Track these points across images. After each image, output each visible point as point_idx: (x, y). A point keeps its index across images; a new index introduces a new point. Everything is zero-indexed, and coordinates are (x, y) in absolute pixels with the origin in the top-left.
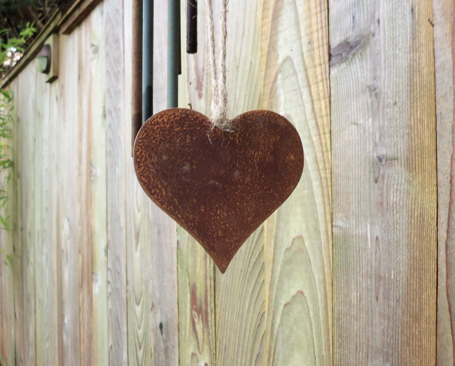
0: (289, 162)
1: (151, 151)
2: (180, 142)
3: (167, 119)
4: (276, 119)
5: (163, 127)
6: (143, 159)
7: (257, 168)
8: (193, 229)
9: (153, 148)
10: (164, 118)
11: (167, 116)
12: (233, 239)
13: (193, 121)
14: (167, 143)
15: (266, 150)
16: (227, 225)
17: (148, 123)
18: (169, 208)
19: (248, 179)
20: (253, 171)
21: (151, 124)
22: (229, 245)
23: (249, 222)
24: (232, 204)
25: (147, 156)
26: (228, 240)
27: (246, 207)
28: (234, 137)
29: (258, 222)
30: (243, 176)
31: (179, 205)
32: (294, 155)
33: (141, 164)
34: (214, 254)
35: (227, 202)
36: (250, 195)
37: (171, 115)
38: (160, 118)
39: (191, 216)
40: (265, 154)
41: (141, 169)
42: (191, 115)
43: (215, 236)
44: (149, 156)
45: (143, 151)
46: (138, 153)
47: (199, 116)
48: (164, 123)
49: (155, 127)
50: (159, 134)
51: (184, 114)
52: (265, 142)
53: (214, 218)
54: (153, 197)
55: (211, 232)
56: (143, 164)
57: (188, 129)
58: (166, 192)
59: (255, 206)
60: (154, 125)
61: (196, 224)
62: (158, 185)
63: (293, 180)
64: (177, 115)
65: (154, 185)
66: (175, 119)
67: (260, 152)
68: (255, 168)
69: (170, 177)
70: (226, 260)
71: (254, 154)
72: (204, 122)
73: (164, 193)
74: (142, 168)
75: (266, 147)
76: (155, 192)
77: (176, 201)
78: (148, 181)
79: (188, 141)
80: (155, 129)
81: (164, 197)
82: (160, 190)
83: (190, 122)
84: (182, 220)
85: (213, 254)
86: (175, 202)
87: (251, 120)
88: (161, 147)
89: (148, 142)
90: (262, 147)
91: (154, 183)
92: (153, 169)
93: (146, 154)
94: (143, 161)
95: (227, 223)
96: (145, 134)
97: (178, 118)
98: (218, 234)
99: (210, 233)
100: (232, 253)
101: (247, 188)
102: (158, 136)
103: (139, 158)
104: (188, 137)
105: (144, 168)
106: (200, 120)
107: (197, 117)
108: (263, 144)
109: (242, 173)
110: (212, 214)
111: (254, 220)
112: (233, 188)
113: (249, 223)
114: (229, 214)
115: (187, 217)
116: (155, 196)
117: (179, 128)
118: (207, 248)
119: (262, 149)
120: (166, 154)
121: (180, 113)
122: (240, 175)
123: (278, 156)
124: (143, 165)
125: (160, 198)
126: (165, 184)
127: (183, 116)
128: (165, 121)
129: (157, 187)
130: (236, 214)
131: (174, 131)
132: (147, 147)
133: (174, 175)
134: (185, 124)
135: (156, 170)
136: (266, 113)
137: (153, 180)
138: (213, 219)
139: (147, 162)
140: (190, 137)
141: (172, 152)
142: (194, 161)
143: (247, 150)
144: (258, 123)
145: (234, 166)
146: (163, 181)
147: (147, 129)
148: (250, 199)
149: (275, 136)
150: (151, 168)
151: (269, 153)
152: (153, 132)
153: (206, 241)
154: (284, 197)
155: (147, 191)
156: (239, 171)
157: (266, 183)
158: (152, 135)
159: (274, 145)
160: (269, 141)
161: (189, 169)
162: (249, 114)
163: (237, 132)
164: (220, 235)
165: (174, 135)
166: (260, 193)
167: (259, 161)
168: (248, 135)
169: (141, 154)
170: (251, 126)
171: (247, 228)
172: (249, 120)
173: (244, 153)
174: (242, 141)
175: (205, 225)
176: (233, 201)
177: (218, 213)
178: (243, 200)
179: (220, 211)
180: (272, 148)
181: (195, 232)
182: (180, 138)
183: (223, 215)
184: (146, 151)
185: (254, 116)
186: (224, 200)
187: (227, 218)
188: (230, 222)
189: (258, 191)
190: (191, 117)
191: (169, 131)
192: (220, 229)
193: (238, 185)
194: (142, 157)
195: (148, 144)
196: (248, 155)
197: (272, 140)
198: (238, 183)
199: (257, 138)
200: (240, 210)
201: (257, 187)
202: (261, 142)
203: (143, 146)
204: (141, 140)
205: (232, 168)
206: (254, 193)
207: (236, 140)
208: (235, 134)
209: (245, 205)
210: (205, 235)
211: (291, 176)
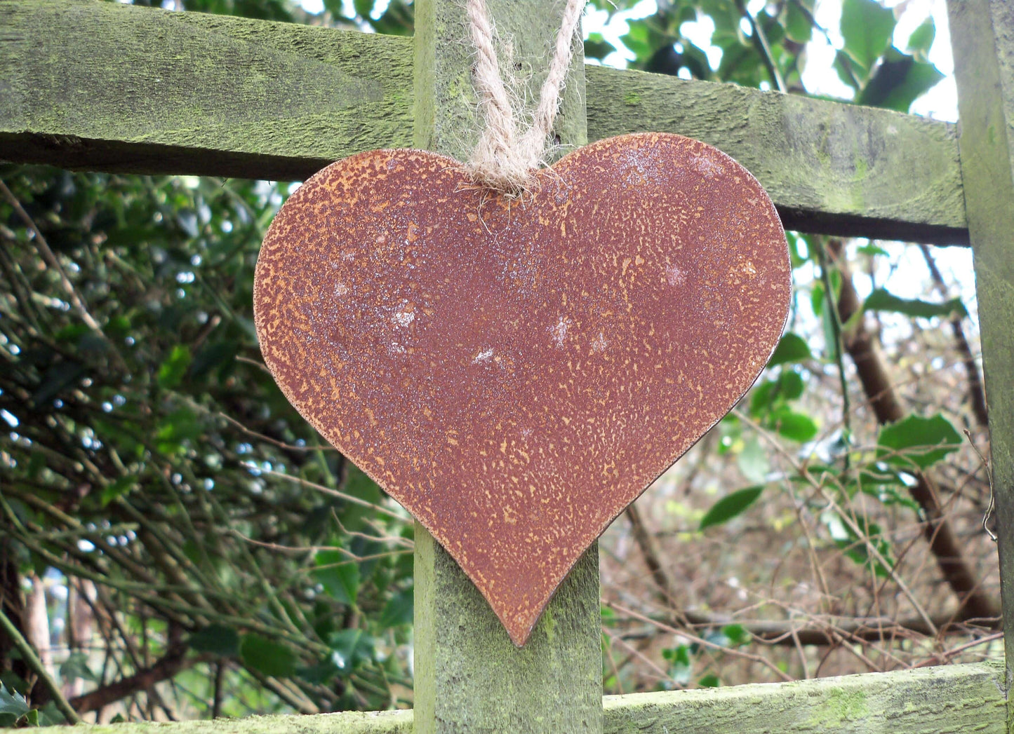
0: (737, 282)
1: (302, 273)
2: (386, 243)
3: (351, 181)
5: (340, 204)
6: (280, 297)
7: (630, 306)
8: (423, 500)
9: (309, 264)
10: (343, 181)
11: (352, 174)
12: (551, 532)
13: (426, 181)
14: (348, 246)
15: (660, 250)
16: (532, 489)
17: (299, 197)
18: (348, 438)
19: (600, 343)
20: (615, 316)
21: (306, 200)
23: (604, 478)
24: (548, 420)
25: (290, 288)
26: (536, 538)
27: (595, 430)
28: (553, 217)
30: (584, 334)
31: (381, 425)
32: (755, 263)
33: (273, 312)
35: (530, 415)
36: (608, 394)
37: (364, 171)
38: (332, 181)
39: (415, 460)
40: (653, 265)
41: (272, 327)
42: (422, 167)
43: (491, 523)
44: (295, 288)
45: (281, 274)
46: (268, 280)
47: (444, 166)
49: (319, 205)
50: (328, 225)
51: (402, 165)
52: (653, 227)
53: (489, 466)
54: (303, 404)
55: (477, 511)
57: (413, 204)
58: (342, 389)
59: (623, 426)
60: (313, 202)
61: (432, 485)
62: (319, 370)
63: (757, 340)
64: (382, 167)
65: (308, 370)
66: (375, 180)
67: (638, 257)
68: (623, 309)
69: (354, 344)
70: (527, 603)
71: (620, 264)
72: (460, 182)
73: (336, 391)
74: (276, 322)
75: (658, 242)
76: (311, 389)
77: (372, 417)
78: (292, 358)
79: (411, 237)
80: (316, 211)
81: (335, 402)
82: (324, 382)
83: (418, 186)
84: (389, 473)
85: (485, 581)
86: (367, 418)
87: (607, 164)
88: (332, 260)
89: (294, 250)
90: (644, 241)
91: (307, 362)
92: (307, 324)
93: (288, 285)
94: (278, 302)
95: (531, 481)
96: (289, 227)
97: (382, 177)
98: (501, 517)
99: (475, 515)
101: (597, 370)
102: (324, 230)
103: (269, 294)
104: (413, 227)
105: (282, 323)
106: (448, 177)
107: (440, 170)
108: (647, 234)
109: (579, 324)
110: (483, 453)
111: (621, 472)
112: (551, 371)
113: (604, 482)
114: (537, 454)
115: (403, 462)
116: (310, 402)
117: (385, 205)
119: (645, 248)
120: (344, 281)
121: (388, 163)
122: (573, 329)
123: (700, 266)
124: (278, 314)
125: (324, 408)
126: (340, 366)
127: (400, 168)
128: (345, 188)
129: (314, 375)
130: (562, 453)
131: (370, 213)
132: (293, 263)
133: (366, 339)
134: (402, 192)
135: (316, 326)
136: (655, 139)
137: (304, 354)
138: (485, 468)
139: (291, 306)
140: (416, 227)
141: (362, 273)
142: (427, 296)
143: (596, 253)
144: (628, 171)
145: (554, 303)
146: (335, 358)
147: (295, 214)
148: (607, 404)
149: (685, 207)
150: (301, 321)
151: (668, 259)
152: (311, 222)
154: (727, 397)
156: (571, 317)
157: (660, 352)
158: (308, 230)
159: (683, 235)
160: (668, 223)
161: (412, 317)
162: (599, 148)
163: (563, 202)
164: (507, 519)
165: (370, 223)
166: (639, 384)
167: (635, 285)
168: (599, 209)
169: (274, 283)
170: (607, 181)
171: (600, 497)
172: (600, 164)
173: (587, 264)
174: (578, 228)
175: (458, 488)
176: (552, 411)
177: (503, 450)
178: (585, 408)
179: (509, 443)
180: (678, 244)
181: (429, 510)
182: (386, 233)
183: (518, 456)
184: (289, 274)
185: (616, 152)
186: (520, 410)
187: (531, 466)
188: (540, 480)
189: (635, 378)
190: (421, 170)
191: (355, 214)
192: (509, 501)
193: (568, 359)
194: (276, 293)
195: (295, 254)
196: (597, 268)
197: (678, 221)
198: (568, 354)
199: (626, 216)
200: (574, 441)
201: (631, 365)
202: (640, 227)
203: (280, 260)
204: (278, 245)
205: (546, 310)
206: (620, 384)
207: (559, 226)
208: (555, 209)
209: (592, 425)
210: (460, 518)
211: (748, 327)
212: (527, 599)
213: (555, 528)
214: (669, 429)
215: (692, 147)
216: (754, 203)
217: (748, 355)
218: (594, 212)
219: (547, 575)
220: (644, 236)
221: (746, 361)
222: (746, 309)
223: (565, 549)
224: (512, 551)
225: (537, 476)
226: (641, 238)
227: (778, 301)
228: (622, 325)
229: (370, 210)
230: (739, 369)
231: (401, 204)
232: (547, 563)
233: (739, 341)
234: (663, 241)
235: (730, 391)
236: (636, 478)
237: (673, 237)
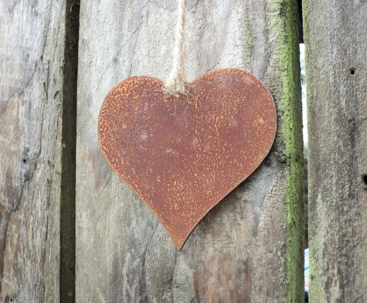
0: (257, 126)
1: (112, 120)
2: (138, 110)
3: (127, 87)
5: (123, 96)
6: (105, 129)
7: (218, 134)
8: (149, 200)
9: (114, 117)
10: (124, 87)
12: (190, 213)
13: (151, 87)
14: (126, 111)
15: (229, 113)
16: (184, 198)
17: (111, 93)
18: (127, 178)
19: (207, 148)
20: (213, 138)
21: (113, 94)
23: (208, 195)
24: (190, 174)
25: (108, 126)
26: (185, 215)
27: (205, 178)
28: (193, 101)
30: (202, 144)
31: (137, 174)
32: (263, 118)
33: (103, 134)
34: (170, 228)
35: (184, 173)
36: (210, 166)
37: (131, 84)
38: (121, 88)
39: (147, 186)
40: (227, 119)
41: (103, 139)
42: (149, 82)
43: (171, 209)
44: (110, 125)
45: (105, 121)
46: (101, 123)
47: (157, 82)
49: (117, 96)
50: (120, 103)
51: (143, 81)
52: (227, 105)
53: (170, 189)
54: (113, 166)
55: (166, 204)
56: (105, 133)
57: (147, 96)
58: (125, 161)
59: (215, 178)
60: (115, 95)
61: (152, 195)
62: (118, 154)
63: (263, 148)
64: (137, 83)
65: (114, 154)
66: (134, 87)
67: (222, 116)
68: (216, 135)
70: (181, 236)
71: (215, 118)
72: (162, 88)
73: (123, 162)
74: (104, 137)
75: (229, 110)
76: (115, 160)
77: (134, 171)
78: (109, 150)
79: (146, 108)
80: (116, 98)
81: (122, 165)
82: (119, 158)
83: (148, 89)
84: (139, 190)
85: (168, 228)
86: (132, 171)
87: (212, 80)
88: (121, 116)
89: (109, 112)
90: (224, 110)
91: (114, 151)
92: (114, 138)
93: (108, 124)
95: (184, 195)
96: (107, 104)
97: (137, 86)
98: (174, 207)
99: (166, 206)
101: (206, 157)
102: (118, 105)
103: (101, 127)
105: (106, 138)
106: (158, 85)
107: (155, 83)
108: (225, 107)
109: (201, 140)
110: (168, 185)
111: (213, 194)
112: (191, 157)
113: (208, 197)
114: (186, 186)
115: (143, 186)
116: (115, 165)
117: (138, 96)
118: (162, 220)
119: (224, 113)
120: (125, 123)
121: (139, 81)
122: (199, 142)
123: (243, 119)
124: (105, 135)
125: (119, 167)
126: (124, 153)
127: (142, 83)
128: (125, 90)
129: (116, 156)
130: (194, 186)
131: (133, 99)
132: (109, 117)
133: (132, 144)
134: (143, 91)
135: (116, 139)
136: (229, 70)
137: (113, 149)
138: (169, 190)
139: (109, 132)
141: (131, 121)
142: (151, 129)
143: (207, 114)
144: (219, 83)
145: (193, 133)
146: (122, 150)
147: (110, 99)
148: (209, 169)
149: (239, 97)
150: (112, 137)
151: (232, 117)
152: (115, 102)
153: (161, 214)
155: (108, 160)
156: (198, 138)
157: (228, 152)
158: (113, 105)
159: (238, 107)
160: (233, 103)
161: (146, 137)
162: (209, 74)
163: (196, 95)
164: (176, 208)
165: (133, 103)
166: (220, 163)
167: (220, 126)
168: (209, 98)
169: (104, 124)
170: (212, 87)
171: (206, 202)
172: (210, 80)
173: (204, 118)
174: (201, 105)
175: (160, 196)
176: (191, 171)
177: (175, 184)
178: (202, 171)
179: (177, 182)
180: (236, 111)
182: (138, 106)
183: (179, 186)
184: (108, 121)
185: (215, 75)
186: (180, 170)
187: (183, 190)
188: (187, 195)
189: (219, 161)
190: (149, 83)
191: (128, 99)
192: (176, 202)
193: (196, 153)
194: (104, 127)
195: (110, 114)
196: (207, 120)
197: (236, 102)
198: (197, 151)
199: (218, 100)
200: (198, 182)
201: (218, 156)
202: (223, 104)
203: (105, 116)
204: (104, 110)
205: (190, 135)
206: (214, 163)
207: (195, 104)
208: (193, 98)
209: (204, 177)
210: (161, 207)
211: (260, 143)
212: (181, 235)
213: (191, 212)
214: (230, 179)
215: (243, 73)
216: (264, 95)
217: (259, 153)
218: (207, 99)
219: (188, 227)
220: (224, 108)
221: (258, 156)
222: (259, 136)
223: (194, 219)
224: (177, 219)
225: (186, 194)
226: (223, 109)
227: (271, 133)
228: (215, 141)
229: (133, 98)
230: (256, 158)
232: (188, 224)
233: (256, 148)
234: (231, 110)
235: (252, 167)
236: (218, 196)
237: (234, 108)
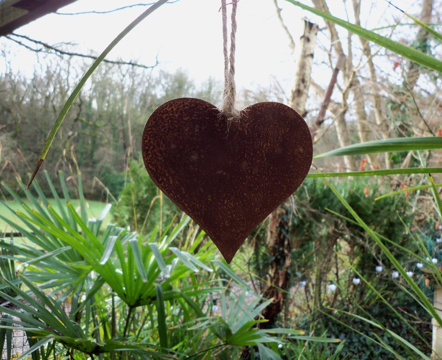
0: (297, 154)
1: (159, 139)
2: (189, 131)
3: (176, 108)
4: (285, 111)
5: (172, 116)
6: (151, 147)
7: (266, 159)
8: (200, 218)
9: (161, 136)
10: (173, 107)
11: (176, 106)
13: (202, 110)
14: (175, 131)
15: (275, 142)
16: (234, 215)
17: (157, 112)
18: (175, 197)
19: (256, 170)
20: (261, 162)
21: (160, 113)
22: (236, 235)
23: (256, 213)
24: (239, 194)
25: (155, 145)
26: (235, 231)
27: (253, 198)
28: (243, 128)
29: (265, 213)
30: (251, 167)
31: (186, 193)
32: (303, 148)
33: (149, 152)
34: (220, 243)
35: (234, 192)
36: (258, 186)
37: (181, 105)
38: (169, 107)
39: (198, 205)
40: (273, 146)
41: (149, 157)
42: (200, 105)
43: (221, 226)
44: (157, 144)
45: (152, 139)
46: (146, 141)
47: (208, 106)
48: (173, 113)
49: (165, 116)
50: (168, 123)
52: (274, 133)
54: (160, 185)
56: (152, 152)
57: (197, 118)
58: (174, 181)
59: (262, 197)
60: (163, 114)
61: (203, 213)
62: (166, 173)
63: (302, 172)
64: (187, 104)
65: (162, 173)
66: (184, 109)
67: (269, 143)
68: (263, 160)
69: (178, 165)
70: (232, 250)
71: (263, 145)
72: (213, 112)
73: (171, 181)
74: (150, 156)
76: (163, 181)
77: (183, 190)
78: (156, 169)
79: (197, 130)
80: (164, 118)
81: (171, 185)
82: (167, 178)
83: (199, 112)
84: (189, 209)
87: (261, 111)
88: (170, 136)
89: (156, 131)
90: (271, 138)
91: (161, 171)
92: (161, 157)
93: (154, 142)
94: (151, 149)
95: (234, 213)
96: (154, 123)
97: (187, 108)
98: (224, 224)
99: (216, 223)
100: (239, 243)
101: (255, 179)
102: (166, 125)
103: (147, 146)
104: (197, 126)
105: (152, 156)
106: (209, 110)
107: (206, 107)
108: (272, 136)
109: (250, 164)
110: (219, 204)
111: (261, 211)
112: (241, 178)
114: (236, 204)
115: (193, 206)
116: (163, 184)
117: (188, 118)
118: (213, 237)
119: (271, 141)
120: (174, 143)
121: (189, 103)
122: (248, 165)
123: (287, 148)
125: (167, 186)
126: (173, 172)
127: (193, 105)
128: (174, 110)
129: (164, 175)
130: (243, 205)
131: (182, 120)
132: (156, 135)
133: (182, 164)
134: (194, 114)
135: (164, 158)
136: (276, 104)
137: (160, 168)
138: (220, 208)
139: (155, 151)
140: (198, 127)
141: (180, 141)
142: (202, 151)
143: (256, 141)
144: (267, 114)
145: (243, 156)
146: (171, 170)
147: (156, 118)
148: (257, 190)
149: (284, 128)
150: (159, 156)
151: (277, 145)
152: (162, 121)
153: (212, 231)
154: (293, 189)
155: (155, 179)
156: (247, 161)
157: (274, 174)
158: (161, 124)
159: (283, 137)
160: (278, 133)
161: (197, 158)
162: (258, 105)
163: (246, 123)
164: (226, 225)
165: (183, 124)
166: (267, 184)
167: (267, 152)
168: (257, 126)
169: (149, 142)
170: (261, 117)
171: (254, 219)
173: (253, 144)
174: (251, 132)
175: (211, 214)
176: (241, 191)
177: (225, 203)
178: (251, 191)
179: (227, 201)
180: (281, 140)
181: (202, 221)
182: (188, 128)
183: (230, 205)
184: (155, 139)
185: (263, 107)
186: (231, 190)
187: (234, 209)
188: (237, 213)
189: (266, 182)
190: (200, 107)
191: (177, 120)
192: (227, 219)
193: (246, 175)
194: (150, 145)
196: (256, 146)
197: (281, 132)
198: (246, 173)
199: (266, 129)
200: (247, 201)
201: (265, 178)
202: (270, 133)
203: (151, 134)
204: (150, 129)
205: (240, 158)
206: (262, 184)
207: (245, 131)
208: (244, 125)
209: (253, 196)
210: (212, 224)
211: (300, 168)
222: (299, 163)
224: (228, 235)
225: (236, 211)
228: (263, 165)
231: (194, 118)
234: (276, 139)
237: (280, 138)
